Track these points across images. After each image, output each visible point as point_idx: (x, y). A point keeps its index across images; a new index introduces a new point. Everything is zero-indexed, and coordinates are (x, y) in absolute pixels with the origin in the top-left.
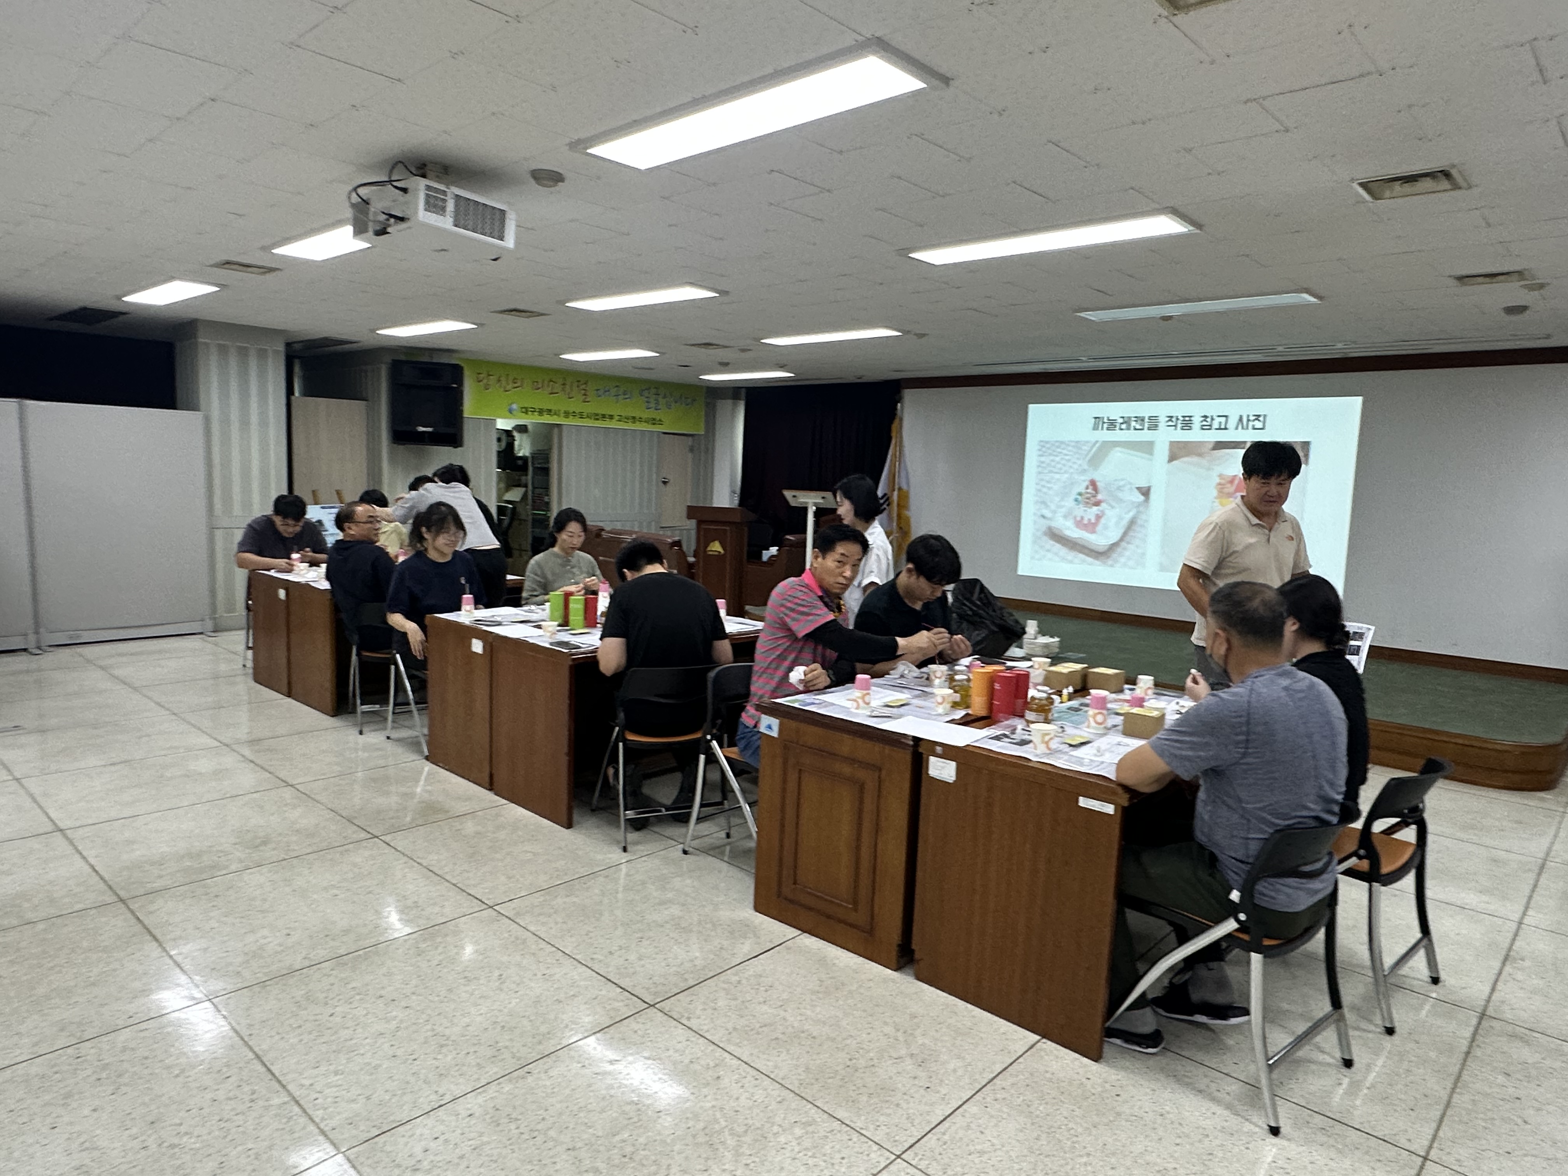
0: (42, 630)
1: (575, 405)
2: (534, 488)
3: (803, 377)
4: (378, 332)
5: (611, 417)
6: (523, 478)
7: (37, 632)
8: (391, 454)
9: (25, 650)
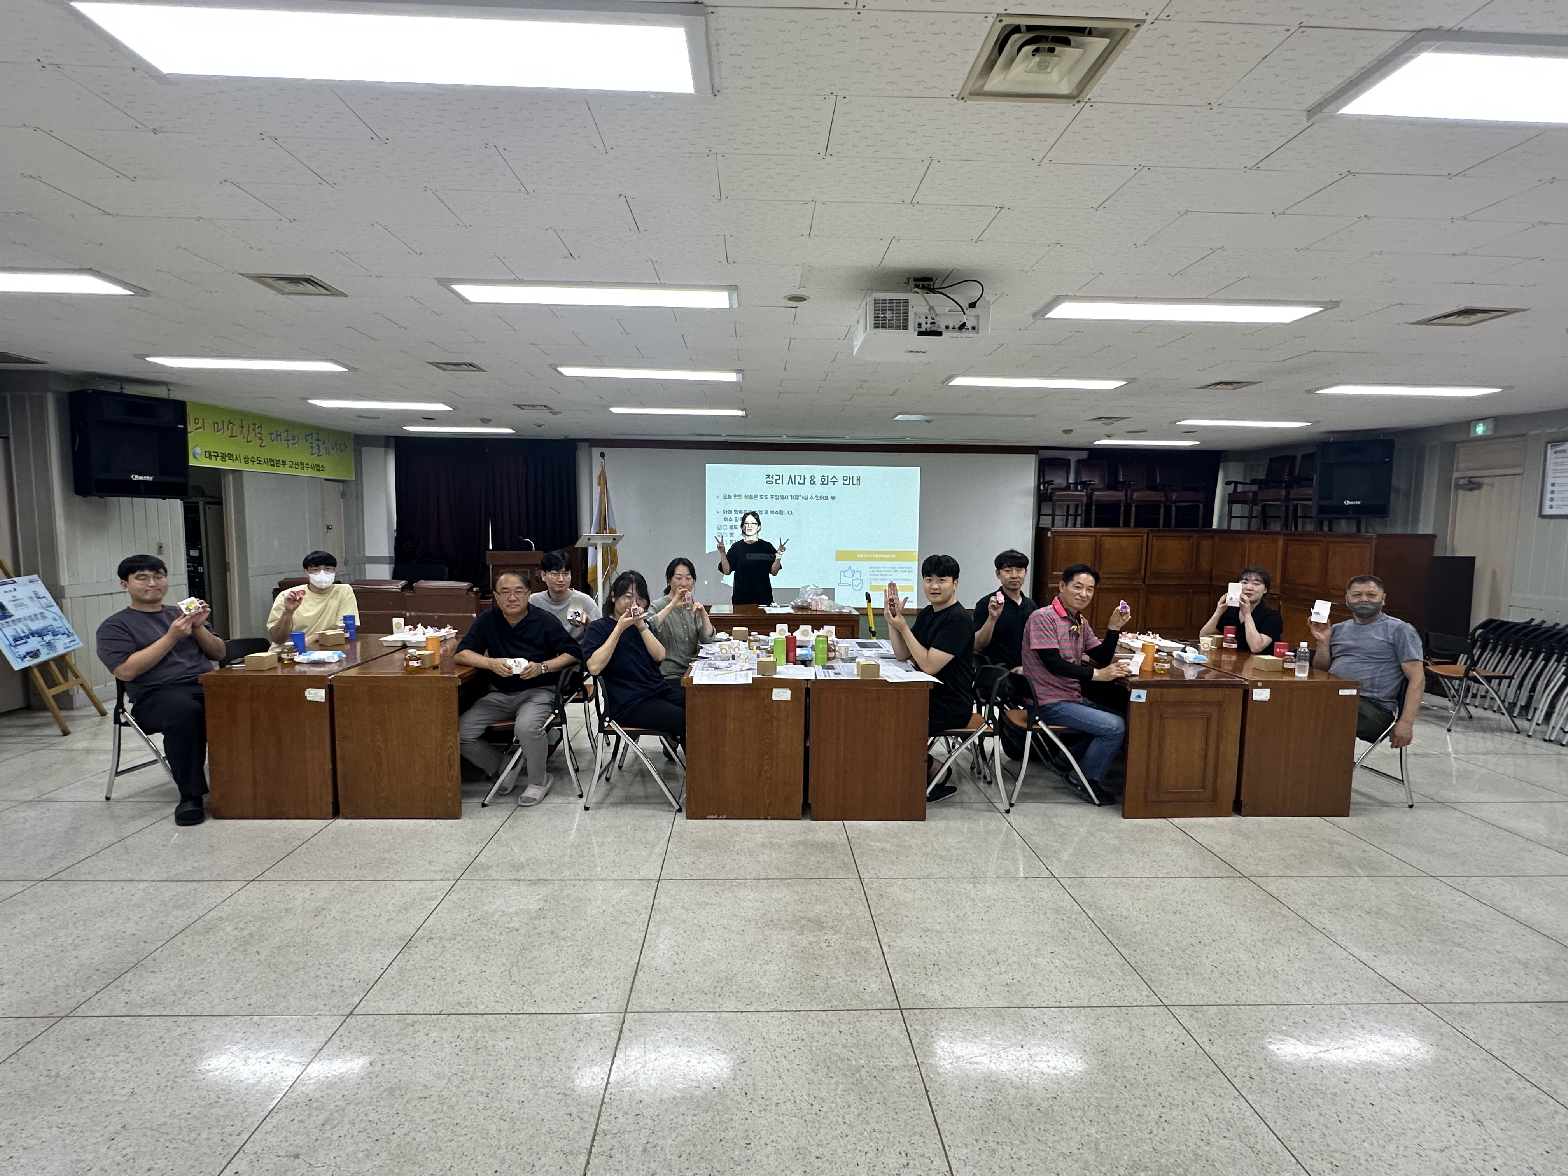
1: (253, 450)
4: (148, 359)
5: (284, 463)
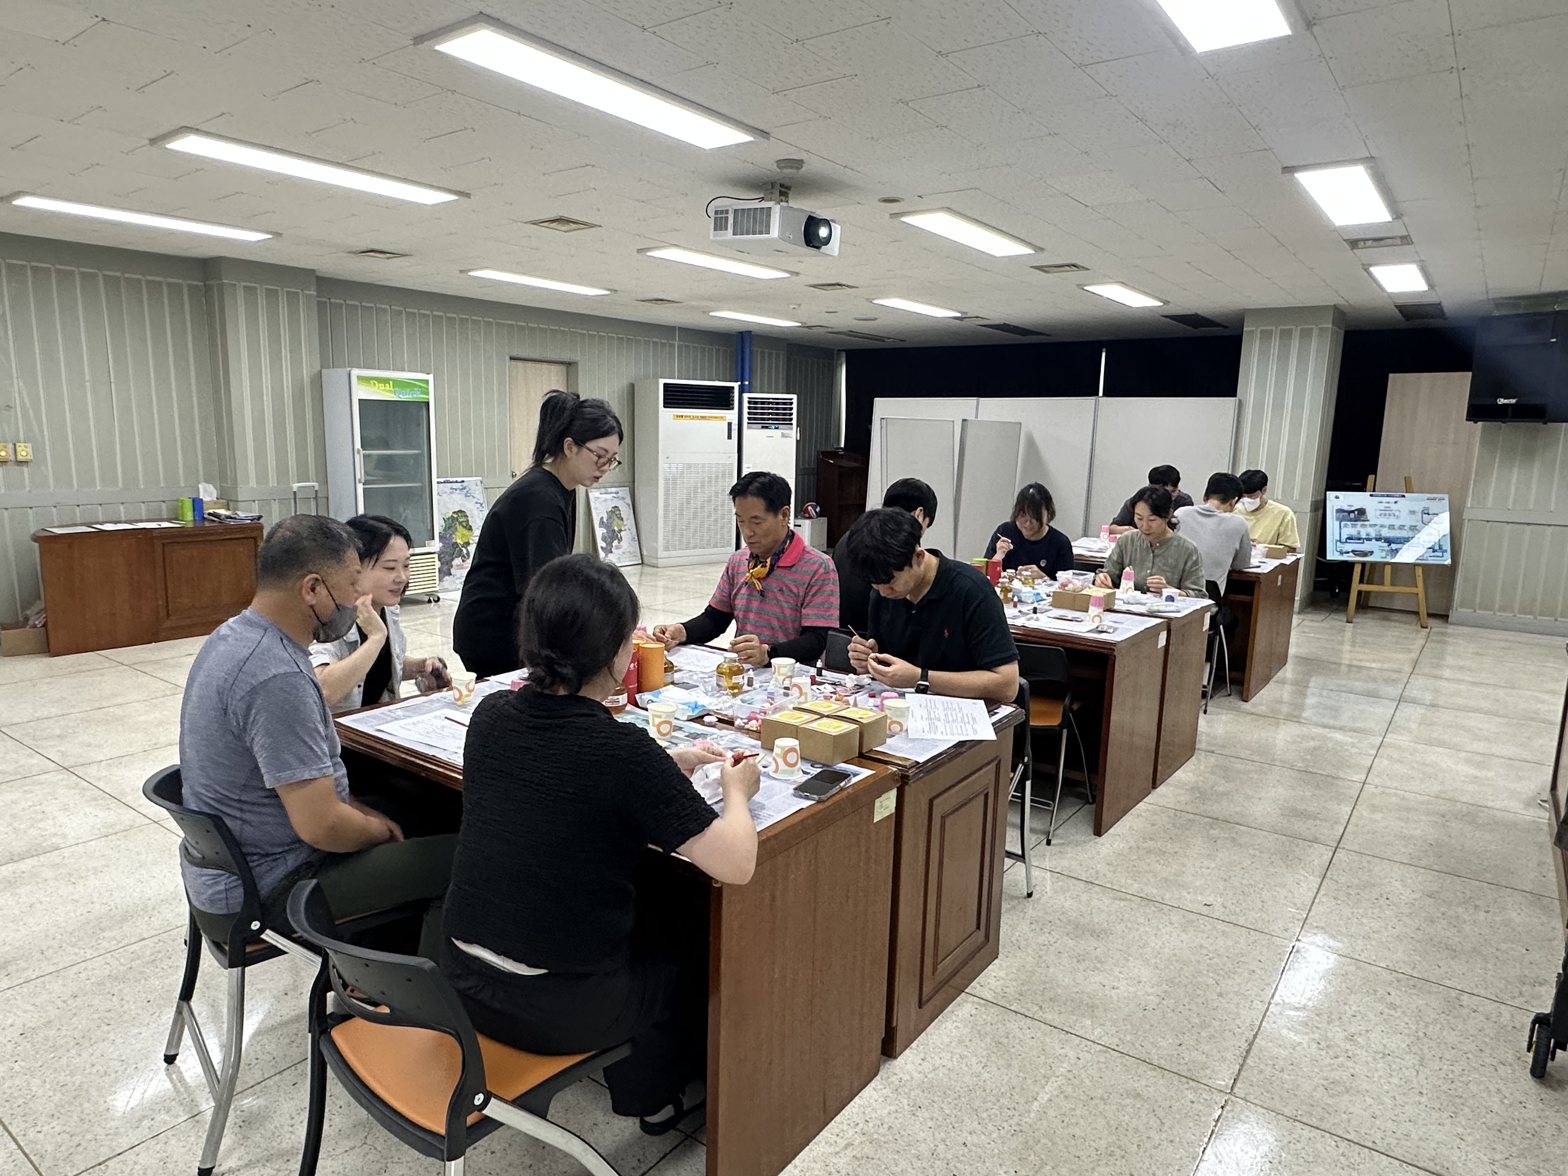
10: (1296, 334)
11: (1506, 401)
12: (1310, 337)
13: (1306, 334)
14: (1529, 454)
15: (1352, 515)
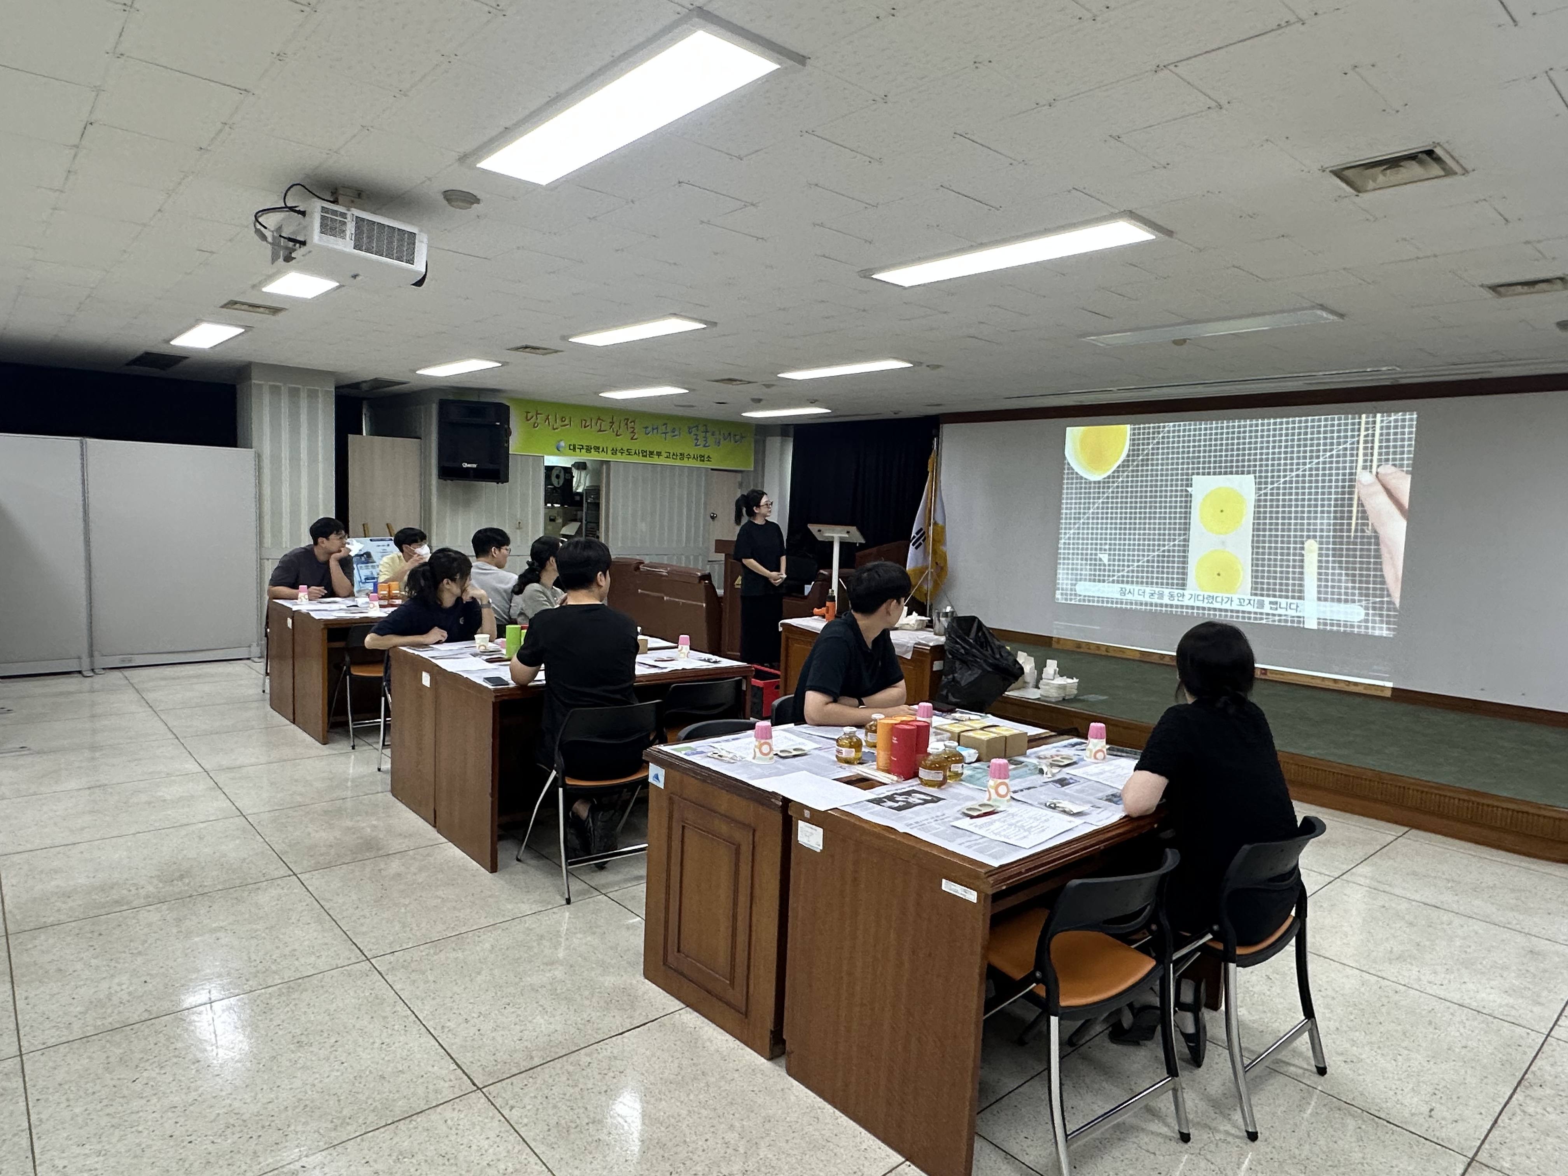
0: (96, 654)
1: (623, 442)
2: (587, 523)
3: (838, 413)
4: (418, 372)
5: (659, 454)
6: (579, 513)
7: (91, 656)
8: (440, 490)
9: (80, 672)
10: (303, 395)
11: (469, 465)
12: (317, 396)
13: (313, 395)
14: (467, 504)
15: (363, 559)
